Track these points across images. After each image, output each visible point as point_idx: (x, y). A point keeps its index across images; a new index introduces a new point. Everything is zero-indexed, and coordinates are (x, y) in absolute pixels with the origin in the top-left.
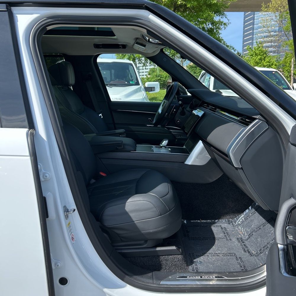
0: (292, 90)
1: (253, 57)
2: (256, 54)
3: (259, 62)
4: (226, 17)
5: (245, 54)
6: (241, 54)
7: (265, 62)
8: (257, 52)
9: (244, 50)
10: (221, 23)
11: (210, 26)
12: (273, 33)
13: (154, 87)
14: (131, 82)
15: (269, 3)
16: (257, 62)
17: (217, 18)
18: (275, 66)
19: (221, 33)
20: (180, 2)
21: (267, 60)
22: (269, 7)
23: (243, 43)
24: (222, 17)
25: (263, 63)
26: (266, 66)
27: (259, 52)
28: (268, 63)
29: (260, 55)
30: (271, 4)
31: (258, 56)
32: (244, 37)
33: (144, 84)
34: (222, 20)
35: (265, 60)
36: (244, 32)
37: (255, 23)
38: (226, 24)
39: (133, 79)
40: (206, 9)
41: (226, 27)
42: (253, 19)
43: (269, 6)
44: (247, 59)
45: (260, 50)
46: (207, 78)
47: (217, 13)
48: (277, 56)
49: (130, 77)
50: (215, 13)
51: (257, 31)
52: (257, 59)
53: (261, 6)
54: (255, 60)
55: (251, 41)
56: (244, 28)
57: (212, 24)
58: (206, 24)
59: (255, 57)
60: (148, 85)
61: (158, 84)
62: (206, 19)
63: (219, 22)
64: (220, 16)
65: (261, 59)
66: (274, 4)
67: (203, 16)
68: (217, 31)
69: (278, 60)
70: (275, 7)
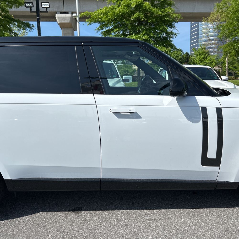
0: (220, 80)
1: (198, 56)
2: (200, 54)
3: (203, 60)
4: (176, 29)
5: (192, 54)
6: (189, 54)
7: (207, 60)
8: (201, 52)
9: (191, 51)
10: (172, 33)
11: (165, 35)
12: (214, 37)
13: (129, 79)
14: (114, 76)
15: (208, 17)
16: (201, 60)
17: (169, 30)
18: (215, 63)
19: (173, 41)
20: (143, 19)
21: (209, 58)
22: (208, 20)
23: (191, 45)
24: (173, 29)
25: (206, 61)
26: (208, 63)
27: (202, 53)
28: (209, 61)
29: (203, 55)
30: (209, 17)
31: (201, 56)
32: (191, 41)
33: (122, 77)
34: (173, 31)
35: (207, 59)
36: (191, 37)
37: (199, 30)
38: (176, 34)
39: (114, 74)
40: (161, 24)
41: (176, 36)
42: (198, 26)
43: (208, 18)
44: (194, 58)
45: (203, 51)
46: (164, 73)
47: (170, 26)
48: (217, 55)
49: (112, 73)
50: (168, 26)
51: (201, 36)
52: (201, 58)
53: (203, 19)
54: (199, 59)
55: (197, 44)
56: (191, 33)
57: (166, 34)
58: (162, 34)
59: (200, 56)
60: (125, 78)
61: (131, 77)
62: (162, 31)
63: (171, 32)
64: (172, 28)
65: (204, 58)
66: (212, 18)
67: (159, 28)
68: (170, 39)
69: (217, 58)
70: (212, 19)
